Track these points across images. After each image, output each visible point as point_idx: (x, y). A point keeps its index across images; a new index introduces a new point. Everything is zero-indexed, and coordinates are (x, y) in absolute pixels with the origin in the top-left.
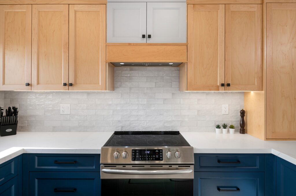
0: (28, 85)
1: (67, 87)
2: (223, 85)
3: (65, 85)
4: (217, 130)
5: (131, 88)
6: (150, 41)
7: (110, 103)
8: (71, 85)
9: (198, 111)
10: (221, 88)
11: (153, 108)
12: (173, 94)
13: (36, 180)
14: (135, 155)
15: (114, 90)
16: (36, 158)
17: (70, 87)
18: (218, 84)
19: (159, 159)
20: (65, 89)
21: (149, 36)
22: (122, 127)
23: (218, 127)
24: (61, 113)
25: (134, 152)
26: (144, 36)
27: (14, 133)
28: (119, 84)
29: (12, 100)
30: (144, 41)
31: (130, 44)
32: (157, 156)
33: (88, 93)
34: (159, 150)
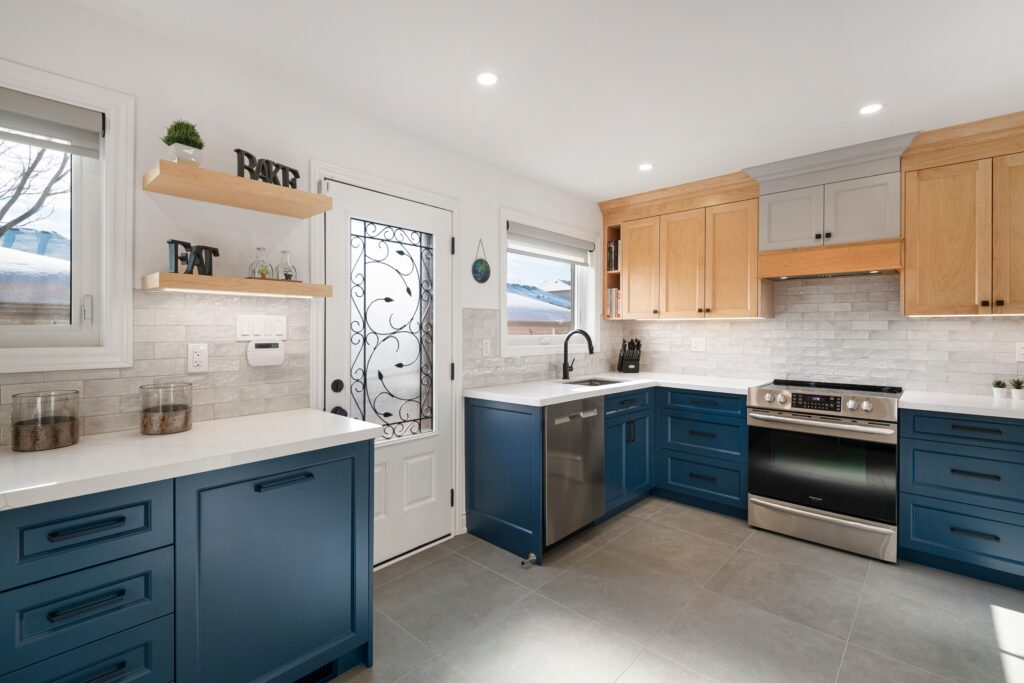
0: (655, 312)
1: (702, 314)
2: (985, 304)
3: (700, 311)
4: (997, 391)
5: (803, 314)
6: (829, 242)
7: (768, 336)
8: (708, 311)
9: (951, 353)
10: (981, 308)
11: (848, 347)
12: (890, 322)
13: (669, 419)
14: (797, 400)
15: (773, 317)
16: (669, 394)
17: (707, 314)
18: (977, 302)
19: (834, 409)
20: (700, 318)
21: (828, 235)
22: (788, 374)
23: (999, 385)
24: (693, 349)
25: (796, 396)
26: (818, 236)
27: (636, 370)
28: (782, 307)
29: (632, 332)
30: (820, 242)
31: (794, 250)
32: (832, 405)
33: (732, 323)
34: (836, 398)
